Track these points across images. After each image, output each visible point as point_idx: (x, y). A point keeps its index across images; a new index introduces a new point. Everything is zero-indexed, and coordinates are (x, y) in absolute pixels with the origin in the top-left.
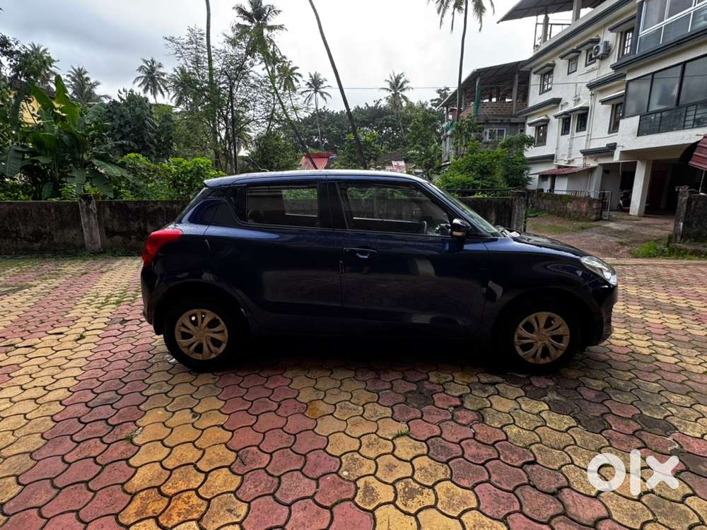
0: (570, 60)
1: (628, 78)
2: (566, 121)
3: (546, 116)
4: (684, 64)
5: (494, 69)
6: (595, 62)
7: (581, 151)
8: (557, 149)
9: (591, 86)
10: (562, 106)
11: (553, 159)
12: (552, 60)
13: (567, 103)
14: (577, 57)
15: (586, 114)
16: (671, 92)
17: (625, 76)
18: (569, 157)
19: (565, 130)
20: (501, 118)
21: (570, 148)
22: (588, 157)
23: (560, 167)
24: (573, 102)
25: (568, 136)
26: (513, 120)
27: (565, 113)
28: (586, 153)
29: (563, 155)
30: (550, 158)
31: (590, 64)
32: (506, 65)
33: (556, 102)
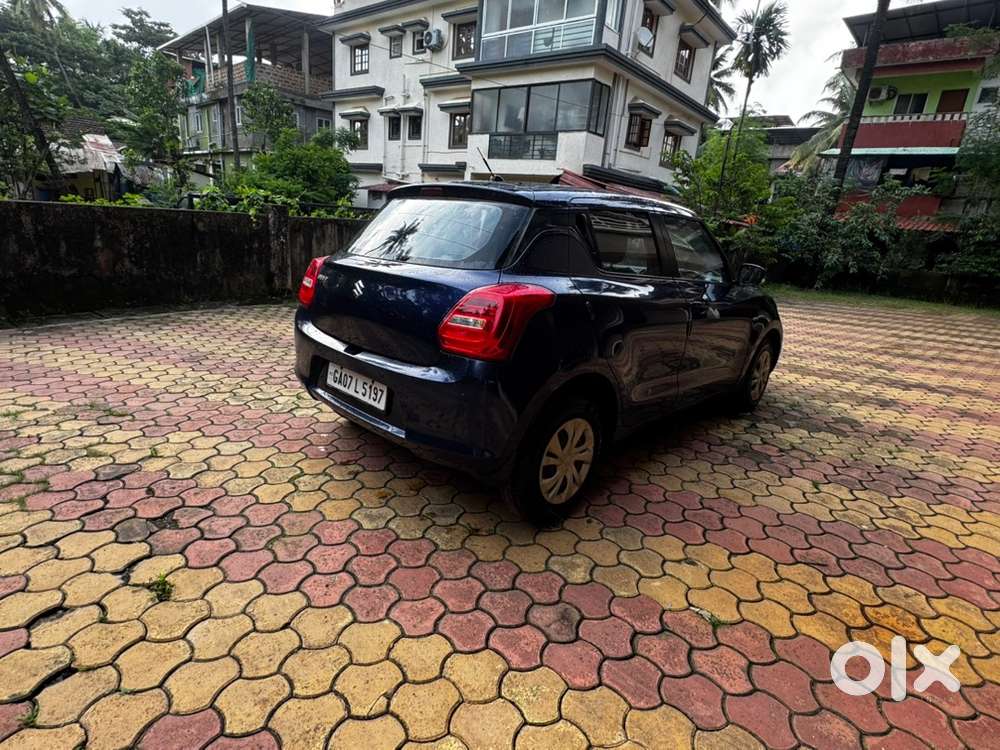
0: (392, 39)
1: (474, 86)
2: (394, 121)
3: (365, 109)
4: (530, 86)
5: (268, 13)
6: (425, 52)
7: (419, 165)
8: (385, 157)
9: (426, 84)
10: (386, 100)
11: (381, 170)
12: (366, 29)
13: (393, 97)
14: (401, 38)
15: (420, 118)
16: (517, 115)
17: (469, 82)
18: (402, 171)
19: (394, 132)
20: (292, 96)
21: (403, 159)
22: (426, 174)
23: (391, 182)
24: (402, 99)
25: (399, 143)
26: (309, 103)
27: (394, 111)
28: (426, 169)
29: (394, 167)
30: (376, 169)
31: (418, 53)
32: (289, 12)
33: (377, 93)
